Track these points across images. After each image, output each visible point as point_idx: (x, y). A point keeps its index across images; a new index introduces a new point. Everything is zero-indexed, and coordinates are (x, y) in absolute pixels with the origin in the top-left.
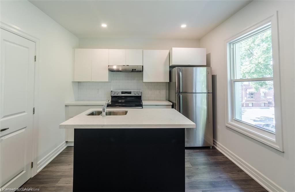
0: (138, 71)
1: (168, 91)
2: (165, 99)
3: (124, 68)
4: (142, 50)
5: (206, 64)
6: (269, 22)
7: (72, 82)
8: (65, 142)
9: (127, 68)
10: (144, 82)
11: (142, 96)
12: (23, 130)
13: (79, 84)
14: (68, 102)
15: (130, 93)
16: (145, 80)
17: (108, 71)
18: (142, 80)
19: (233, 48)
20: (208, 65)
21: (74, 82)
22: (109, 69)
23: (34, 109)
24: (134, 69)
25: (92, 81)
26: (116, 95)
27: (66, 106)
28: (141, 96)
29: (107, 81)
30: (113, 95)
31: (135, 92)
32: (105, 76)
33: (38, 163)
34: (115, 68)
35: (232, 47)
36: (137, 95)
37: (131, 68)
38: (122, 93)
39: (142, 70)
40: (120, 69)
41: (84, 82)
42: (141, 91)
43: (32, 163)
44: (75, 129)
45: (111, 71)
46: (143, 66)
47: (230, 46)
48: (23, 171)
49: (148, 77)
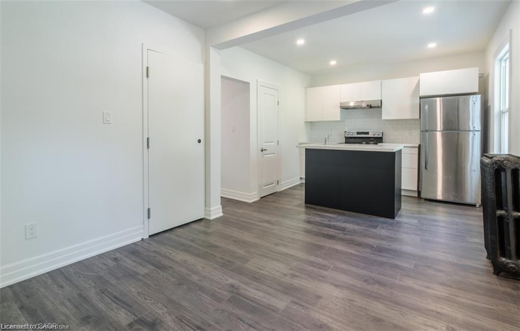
0: (375, 107)
5: (478, 91)
8: (299, 177)
10: (384, 120)
11: (383, 138)
12: (271, 155)
13: (311, 124)
14: (300, 141)
15: (368, 133)
16: (384, 117)
17: (339, 109)
18: (381, 117)
20: (483, 91)
21: (306, 122)
22: (341, 107)
23: (278, 141)
24: (369, 104)
26: (350, 136)
27: (299, 144)
29: (339, 119)
30: (346, 136)
31: (374, 132)
32: (336, 115)
33: (282, 183)
36: (376, 136)
38: (358, 133)
39: (380, 105)
41: (316, 122)
42: (382, 131)
43: (278, 181)
44: (306, 149)
46: (381, 101)
47: (501, 66)
48: (273, 184)
49: (388, 113)
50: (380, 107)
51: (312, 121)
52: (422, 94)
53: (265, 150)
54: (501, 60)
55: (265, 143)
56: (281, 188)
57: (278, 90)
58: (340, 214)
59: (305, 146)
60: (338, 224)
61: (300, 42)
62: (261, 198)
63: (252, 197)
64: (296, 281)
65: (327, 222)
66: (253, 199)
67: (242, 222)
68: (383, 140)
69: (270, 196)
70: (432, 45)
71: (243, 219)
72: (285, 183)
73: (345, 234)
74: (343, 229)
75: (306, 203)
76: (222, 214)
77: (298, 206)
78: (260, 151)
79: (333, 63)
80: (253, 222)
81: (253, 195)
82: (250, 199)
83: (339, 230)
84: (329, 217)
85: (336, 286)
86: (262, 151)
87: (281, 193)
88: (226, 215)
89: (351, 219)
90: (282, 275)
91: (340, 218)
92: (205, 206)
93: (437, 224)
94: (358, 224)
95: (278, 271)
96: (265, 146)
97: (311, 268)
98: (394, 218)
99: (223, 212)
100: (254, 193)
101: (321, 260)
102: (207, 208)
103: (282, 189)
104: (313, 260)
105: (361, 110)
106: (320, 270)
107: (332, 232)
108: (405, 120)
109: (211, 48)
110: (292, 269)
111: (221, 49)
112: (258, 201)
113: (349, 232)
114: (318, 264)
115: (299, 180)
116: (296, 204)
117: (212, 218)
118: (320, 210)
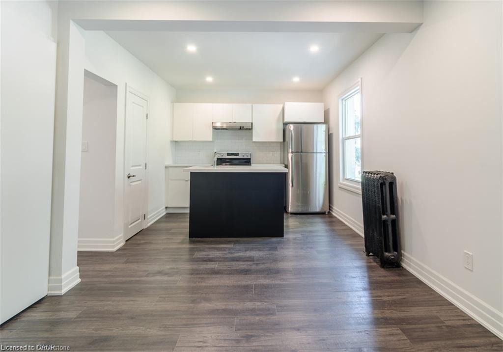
0: (247, 129)
1: (282, 153)
2: (279, 163)
3: (230, 125)
4: (251, 104)
5: (323, 121)
6: (357, 86)
7: (171, 141)
8: (164, 207)
9: (234, 125)
10: (255, 142)
12: (140, 182)
13: (176, 143)
14: (168, 163)
15: (237, 154)
16: (254, 140)
17: (212, 129)
18: (252, 139)
19: (345, 105)
20: (326, 121)
22: (213, 127)
23: (146, 164)
24: (242, 126)
25: (194, 139)
26: (220, 157)
27: (166, 167)
28: (250, 159)
29: (211, 140)
30: (218, 157)
31: (244, 153)
32: (208, 135)
33: (148, 217)
34: (218, 125)
35: (344, 103)
36: (245, 157)
37: (238, 126)
38: (228, 154)
39: (251, 127)
40: (225, 126)
42: (250, 153)
43: (145, 215)
45: (215, 128)
46: (252, 123)
47: (342, 103)
48: (139, 219)
49: (258, 136)
50: (251, 129)
51: (177, 140)
52: (286, 120)
53: (133, 176)
54: (342, 100)
55: (133, 166)
56: (148, 223)
57: (147, 101)
58: (235, 243)
59: (190, 169)
60: (241, 254)
61: (191, 48)
62: (126, 241)
63: (114, 242)
64: (255, 344)
65: (229, 255)
66: (117, 245)
67: (121, 283)
68: (251, 161)
69: (137, 237)
70: (296, 79)
71: (119, 279)
72: (152, 216)
73: (257, 264)
74: (250, 259)
75: (191, 236)
76: (79, 280)
77: (182, 243)
78: (126, 178)
79: (209, 79)
80: (138, 279)
81: (116, 241)
82: (114, 247)
83: (247, 261)
84: (226, 248)
85: (298, 329)
86: (129, 177)
87: (147, 229)
88: (85, 280)
89: (250, 246)
90: (233, 342)
91: (238, 247)
92: (49, 275)
93: (315, 234)
94: (260, 250)
95: (225, 340)
96: (132, 171)
97: (257, 318)
98: (283, 236)
99: (81, 276)
100: (118, 237)
101: (259, 304)
102: (51, 278)
103: (149, 225)
104: (251, 307)
105: (231, 131)
106: (269, 317)
107: (243, 265)
108: (268, 142)
109: (71, 22)
110: (239, 330)
111: (85, 29)
112: (124, 246)
113: (257, 260)
114: (260, 310)
115: (164, 210)
116: (179, 241)
117: (64, 291)
118: (211, 243)
